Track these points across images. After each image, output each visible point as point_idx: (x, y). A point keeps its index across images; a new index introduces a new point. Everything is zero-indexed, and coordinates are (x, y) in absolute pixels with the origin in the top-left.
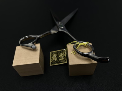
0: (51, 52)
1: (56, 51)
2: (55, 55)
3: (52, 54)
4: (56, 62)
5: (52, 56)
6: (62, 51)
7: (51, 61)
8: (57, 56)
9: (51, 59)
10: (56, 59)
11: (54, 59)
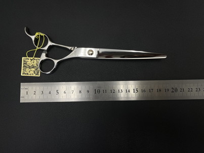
0: (22, 75)
1: (22, 68)
2: (28, 70)
3: (25, 74)
4: (36, 70)
5: (27, 74)
6: (24, 61)
7: (34, 75)
8: (30, 68)
9: (32, 76)
10: (33, 69)
11: (32, 72)
